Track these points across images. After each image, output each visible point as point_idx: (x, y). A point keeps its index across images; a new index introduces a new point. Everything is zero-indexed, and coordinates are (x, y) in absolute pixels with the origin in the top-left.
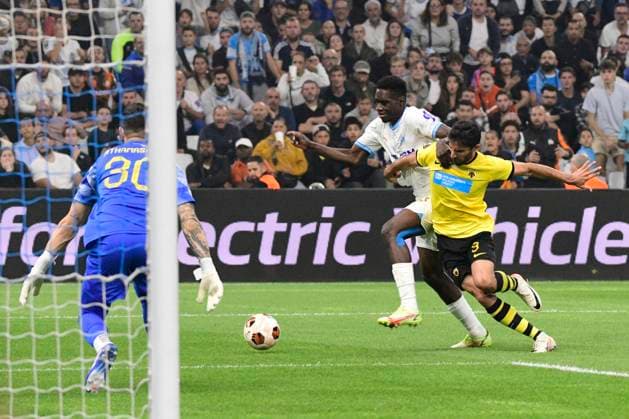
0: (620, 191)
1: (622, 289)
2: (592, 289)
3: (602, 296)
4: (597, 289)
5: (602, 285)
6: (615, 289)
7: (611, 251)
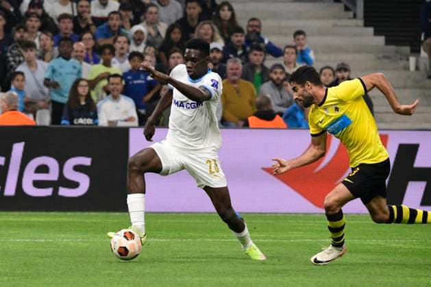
0: (46, 127)
1: (49, 219)
2: (20, 219)
3: (30, 226)
4: (26, 219)
5: (30, 216)
6: (42, 220)
7: (38, 184)
